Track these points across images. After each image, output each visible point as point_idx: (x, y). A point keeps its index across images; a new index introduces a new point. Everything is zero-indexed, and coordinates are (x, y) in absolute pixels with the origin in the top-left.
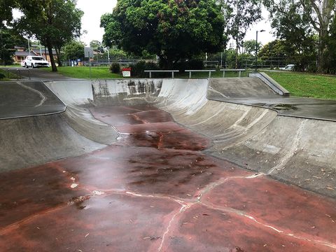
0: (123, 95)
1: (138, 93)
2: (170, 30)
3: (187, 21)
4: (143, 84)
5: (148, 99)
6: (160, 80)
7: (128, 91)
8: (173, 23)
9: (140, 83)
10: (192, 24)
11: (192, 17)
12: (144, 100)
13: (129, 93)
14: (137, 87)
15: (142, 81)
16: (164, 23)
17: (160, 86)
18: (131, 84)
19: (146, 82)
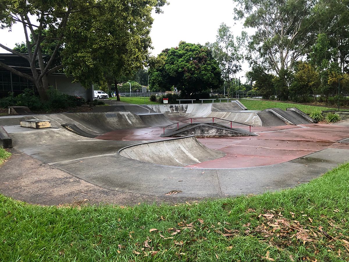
0: (167, 112)
1: (175, 112)
2: (190, 78)
3: (200, 72)
4: (178, 107)
5: (180, 114)
6: (186, 104)
7: (170, 110)
8: (192, 74)
9: (176, 106)
10: (203, 74)
11: (203, 70)
12: (178, 115)
13: (170, 112)
14: (174, 108)
15: (177, 105)
16: (187, 74)
17: (187, 108)
18: (171, 107)
19: (179, 106)
